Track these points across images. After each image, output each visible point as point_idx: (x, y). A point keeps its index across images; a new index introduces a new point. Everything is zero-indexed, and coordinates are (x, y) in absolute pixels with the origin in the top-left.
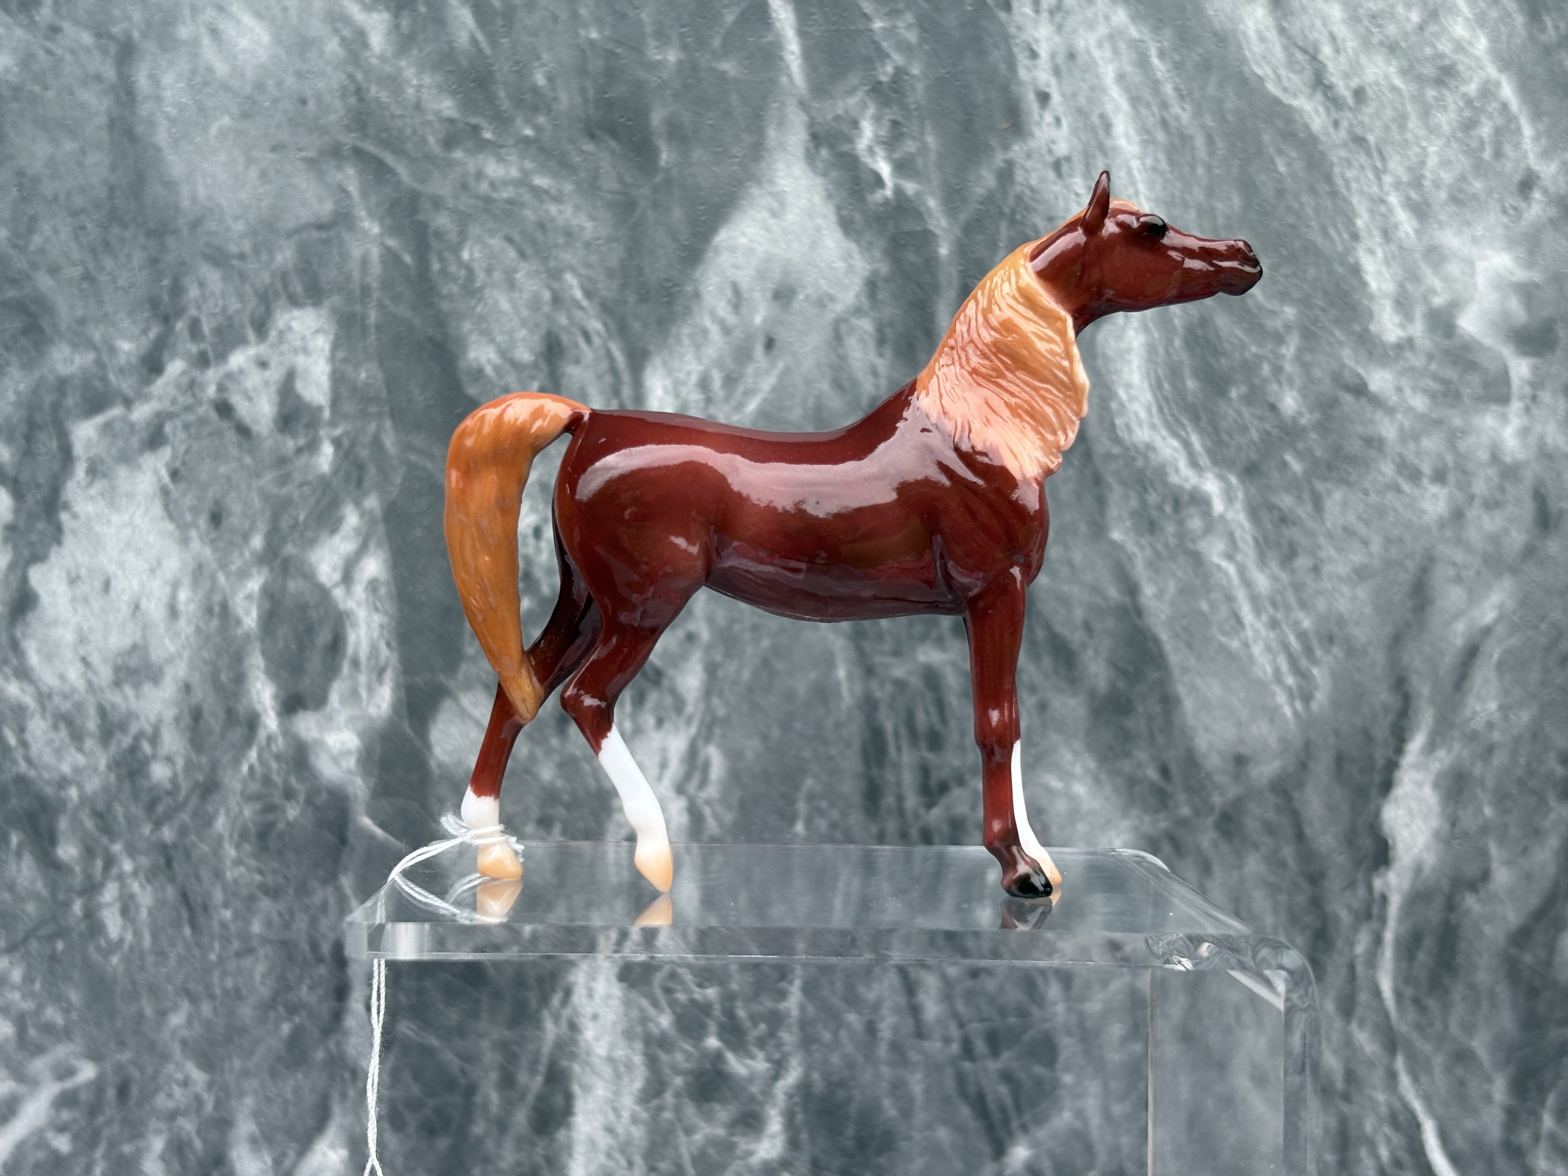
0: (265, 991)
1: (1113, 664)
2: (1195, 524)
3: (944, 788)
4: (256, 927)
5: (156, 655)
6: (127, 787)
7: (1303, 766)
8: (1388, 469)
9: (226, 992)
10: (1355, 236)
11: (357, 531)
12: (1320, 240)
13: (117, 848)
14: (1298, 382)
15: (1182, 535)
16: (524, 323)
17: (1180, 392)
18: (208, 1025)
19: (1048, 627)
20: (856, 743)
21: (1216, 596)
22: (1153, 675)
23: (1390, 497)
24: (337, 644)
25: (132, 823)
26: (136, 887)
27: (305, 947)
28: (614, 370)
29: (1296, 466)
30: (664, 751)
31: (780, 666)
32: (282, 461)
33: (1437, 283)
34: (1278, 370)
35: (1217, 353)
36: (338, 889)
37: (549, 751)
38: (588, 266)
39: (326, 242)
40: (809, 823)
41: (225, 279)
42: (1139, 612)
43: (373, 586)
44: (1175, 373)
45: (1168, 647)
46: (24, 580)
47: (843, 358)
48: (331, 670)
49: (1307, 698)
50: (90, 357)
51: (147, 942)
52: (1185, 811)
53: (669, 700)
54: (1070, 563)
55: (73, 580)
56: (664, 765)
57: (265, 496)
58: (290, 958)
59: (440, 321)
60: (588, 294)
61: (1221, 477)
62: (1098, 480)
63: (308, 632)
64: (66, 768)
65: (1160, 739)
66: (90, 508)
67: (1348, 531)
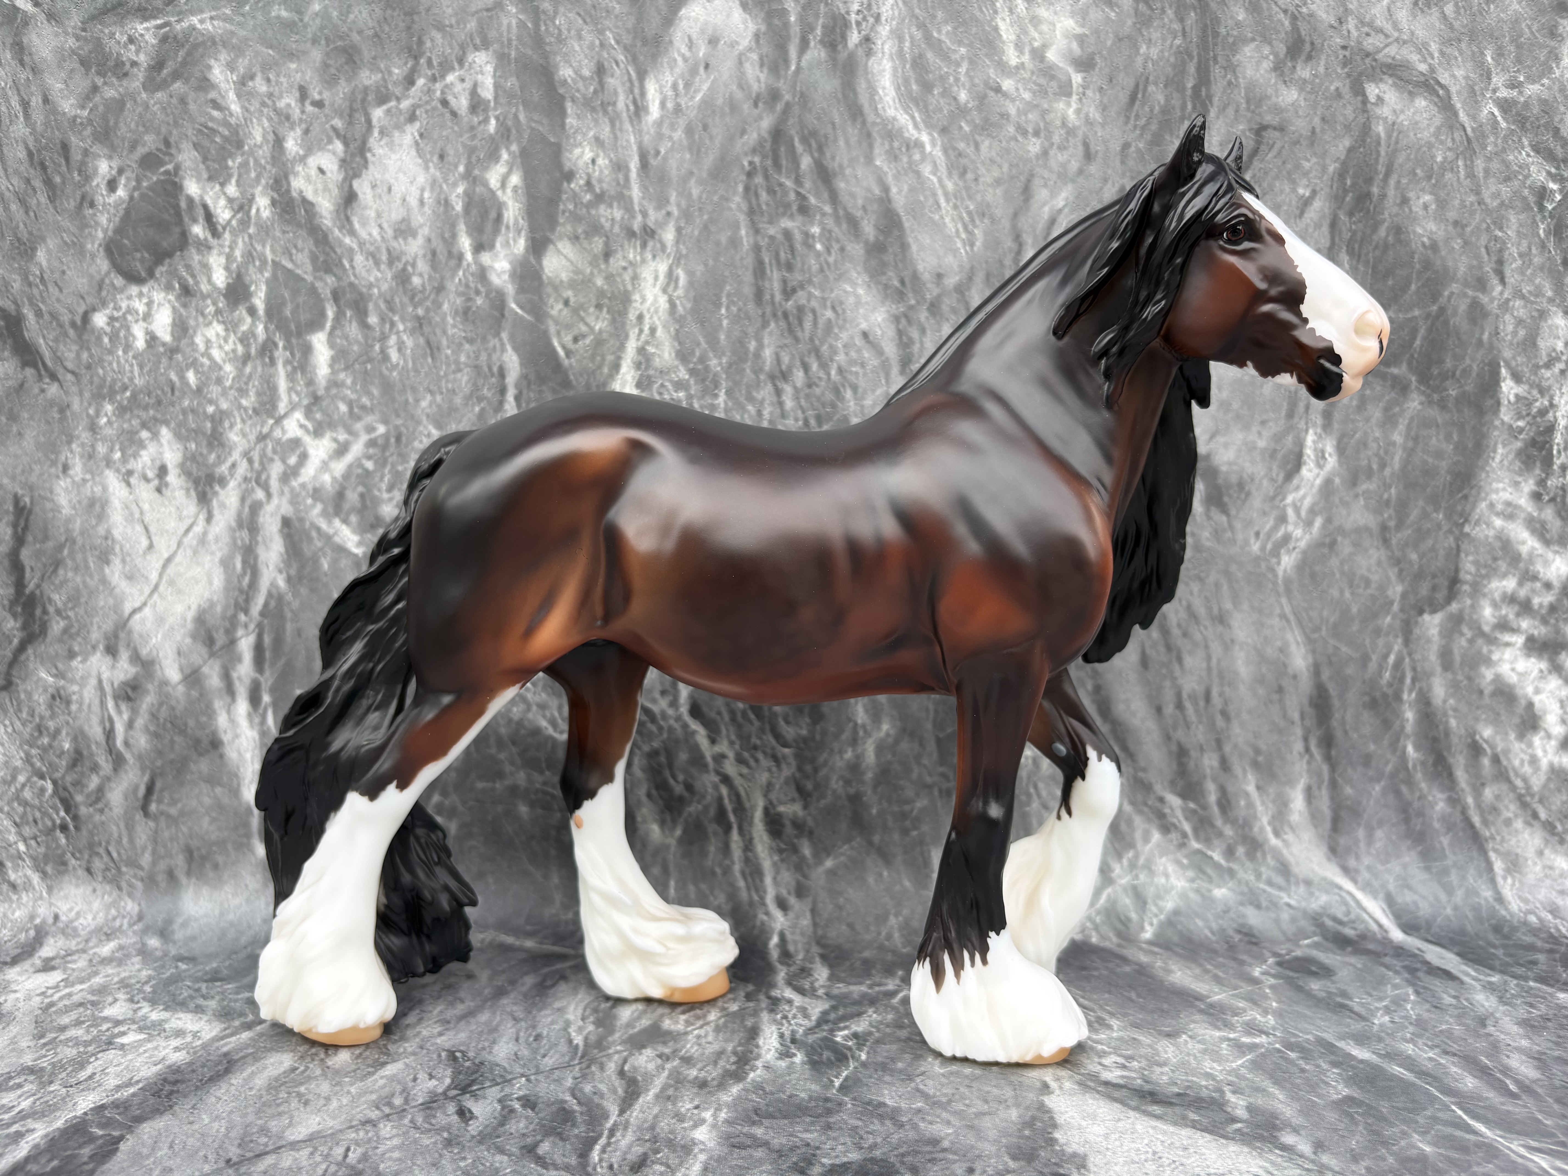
0: (467, 391)
1: (876, 227)
2: (917, 157)
3: (794, 291)
4: (463, 359)
5: (414, 224)
6: (401, 288)
7: (970, 279)
8: (1011, 129)
9: (448, 390)
10: (996, 12)
11: (507, 162)
12: (978, 14)
13: (396, 318)
14: (967, 86)
15: (910, 163)
16: (586, 57)
17: (910, 92)
18: (439, 406)
19: (845, 209)
20: (751, 267)
21: (928, 193)
22: (896, 233)
23: (1013, 143)
24: (499, 218)
25: (403, 305)
26: (405, 338)
27: (486, 369)
28: (630, 80)
29: (966, 128)
30: (656, 271)
31: (713, 229)
32: (472, 128)
33: (1036, 35)
34: (957, 80)
35: (927, 72)
36: (501, 340)
37: (600, 271)
38: (617, 27)
39: (490, 18)
40: (728, 308)
41: (443, 38)
42: (889, 201)
43: (515, 189)
44: (906, 81)
45: (904, 219)
46: (351, 186)
47: (743, 73)
48: (496, 231)
49: (972, 245)
50: (380, 76)
51: (410, 364)
52: (913, 302)
53: (658, 246)
54: (856, 177)
55: (374, 187)
56: (656, 278)
57: (464, 145)
58: (479, 374)
59: (545, 56)
60: (618, 42)
61: (930, 134)
62: (869, 135)
63: (484, 215)
64: (372, 279)
65: (900, 265)
66: (381, 151)
67: (992, 161)
